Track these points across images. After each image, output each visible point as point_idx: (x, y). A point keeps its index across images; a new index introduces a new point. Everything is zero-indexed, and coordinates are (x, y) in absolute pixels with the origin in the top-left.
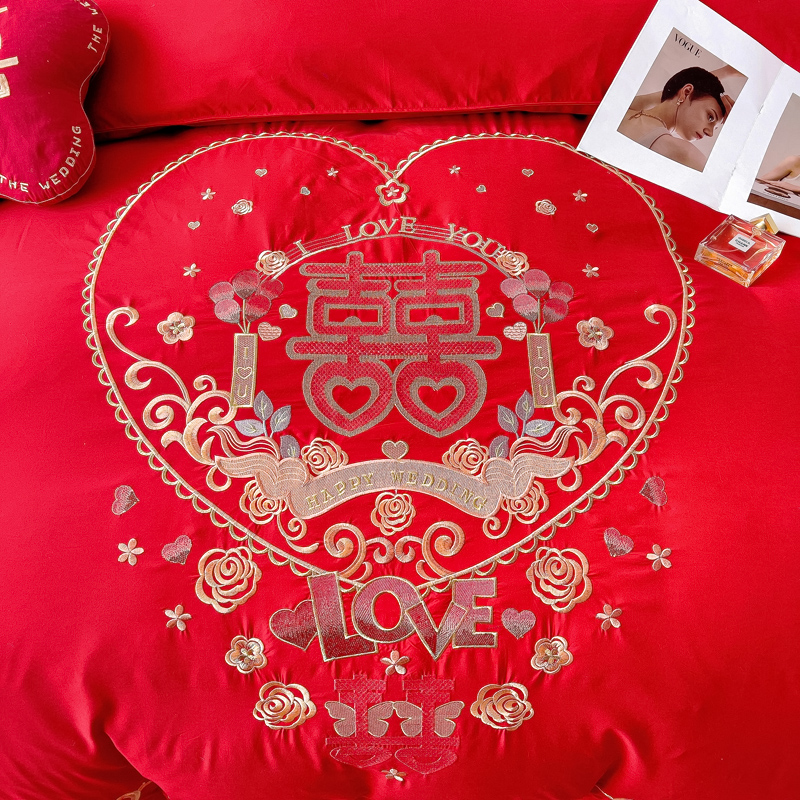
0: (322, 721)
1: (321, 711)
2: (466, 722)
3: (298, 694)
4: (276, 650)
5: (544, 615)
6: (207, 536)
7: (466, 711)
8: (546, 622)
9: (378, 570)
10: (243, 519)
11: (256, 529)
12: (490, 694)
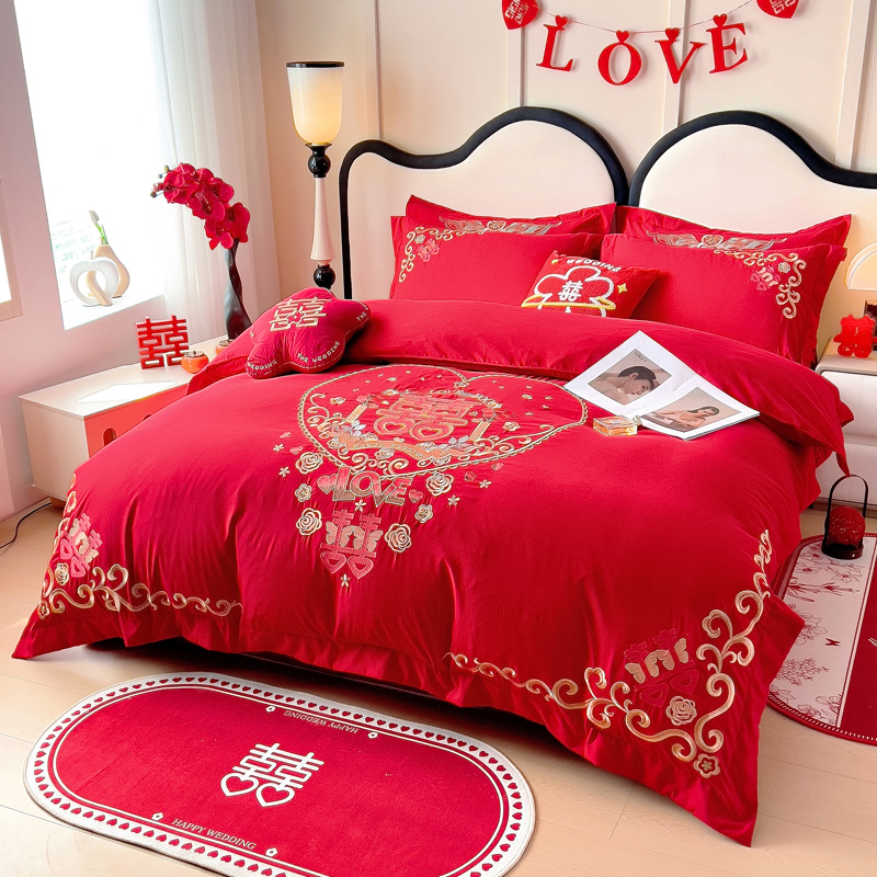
0: (322, 532)
1: (324, 526)
2: (382, 543)
3: (317, 515)
4: (317, 493)
5: (428, 495)
6: (309, 448)
7: (382, 537)
8: (427, 498)
9: (368, 468)
10: (326, 446)
11: (329, 450)
12: (394, 529)
